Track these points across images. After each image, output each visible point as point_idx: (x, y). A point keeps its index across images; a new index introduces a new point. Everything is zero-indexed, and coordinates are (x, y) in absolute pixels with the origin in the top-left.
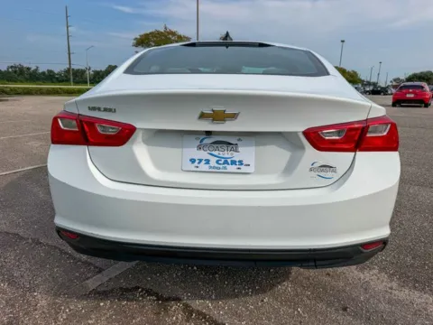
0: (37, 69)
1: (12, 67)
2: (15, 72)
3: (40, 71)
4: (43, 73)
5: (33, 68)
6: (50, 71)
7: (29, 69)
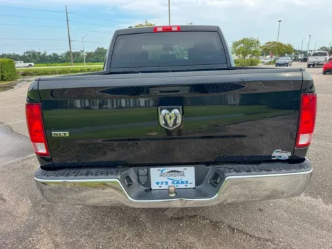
0: (45, 54)
1: (27, 52)
2: (30, 56)
3: (48, 54)
4: (50, 56)
5: (42, 53)
6: (55, 55)
7: (39, 53)
